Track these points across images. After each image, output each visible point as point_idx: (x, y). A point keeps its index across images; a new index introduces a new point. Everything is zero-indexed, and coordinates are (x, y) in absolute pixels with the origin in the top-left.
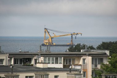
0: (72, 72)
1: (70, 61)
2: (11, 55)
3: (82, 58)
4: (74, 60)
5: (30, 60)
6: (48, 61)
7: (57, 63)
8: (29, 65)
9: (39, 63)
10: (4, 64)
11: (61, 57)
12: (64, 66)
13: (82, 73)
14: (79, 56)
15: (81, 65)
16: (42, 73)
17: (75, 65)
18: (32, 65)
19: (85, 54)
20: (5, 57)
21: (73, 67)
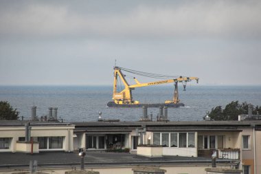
0: (219, 167)
1: (213, 142)
2: (80, 128)
3: (241, 134)
4: (222, 139)
5: (121, 139)
6: (163, 141)
7: (183, 145)
8: (120, 151)
9: (142, 145)
10: (65, 148)
11: (192, 133)
12: (200, 153)
13: (241, 168)
14: (234, 130)
15: (238, 150)
16: (150, 169)
17: (224, 150)
18: (127, 150)
19: (248, 126)
20: (66, 133)
21: (220, 154)
